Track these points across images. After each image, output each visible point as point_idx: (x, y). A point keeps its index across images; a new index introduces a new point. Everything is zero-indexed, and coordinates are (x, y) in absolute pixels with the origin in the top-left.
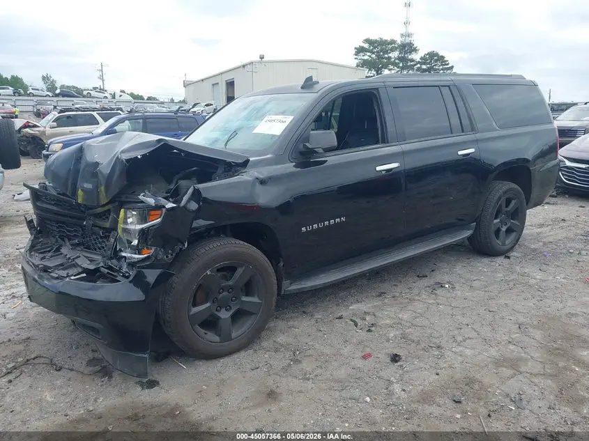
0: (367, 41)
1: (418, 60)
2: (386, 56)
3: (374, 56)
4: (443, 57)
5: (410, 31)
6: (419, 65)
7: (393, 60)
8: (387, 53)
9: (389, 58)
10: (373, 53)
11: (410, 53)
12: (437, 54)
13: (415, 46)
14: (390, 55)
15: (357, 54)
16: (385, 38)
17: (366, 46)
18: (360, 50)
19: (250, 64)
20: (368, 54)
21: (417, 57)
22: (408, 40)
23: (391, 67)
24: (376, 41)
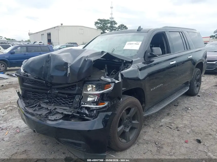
0: (99, 20)
1: (117, 27)
2: (106, 25)
3: (102, 25)
4: (126, 26)
5: (113, 17)
6: (117, 29)
7: (108, 27)
8: (107, 24)
9: (107, 26)
10: (101, 24)
11: (115, 24)
12: (124, 25)
13: (116, 22)
14: (107, 25)
15: (95, 24)
16: (105, 19)
17: (99, 21)
18: (96, 23)
19: (57, 27)
20: (100, 24)
21: (117, 26)
22: (112, 20)
23: (108, 29)
24: (102, 20)
